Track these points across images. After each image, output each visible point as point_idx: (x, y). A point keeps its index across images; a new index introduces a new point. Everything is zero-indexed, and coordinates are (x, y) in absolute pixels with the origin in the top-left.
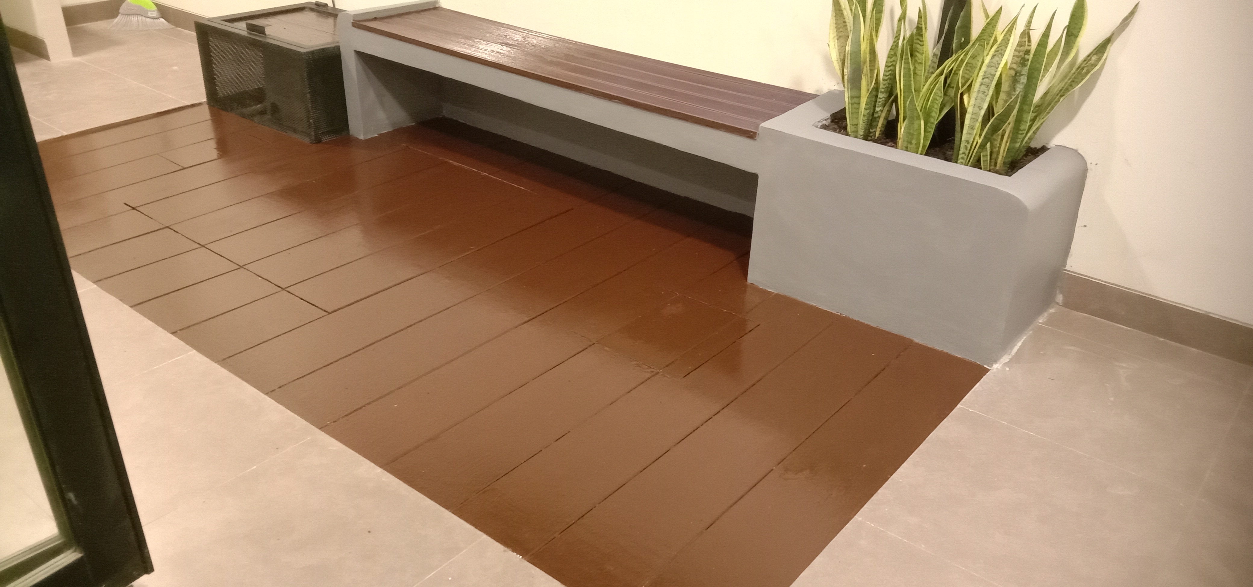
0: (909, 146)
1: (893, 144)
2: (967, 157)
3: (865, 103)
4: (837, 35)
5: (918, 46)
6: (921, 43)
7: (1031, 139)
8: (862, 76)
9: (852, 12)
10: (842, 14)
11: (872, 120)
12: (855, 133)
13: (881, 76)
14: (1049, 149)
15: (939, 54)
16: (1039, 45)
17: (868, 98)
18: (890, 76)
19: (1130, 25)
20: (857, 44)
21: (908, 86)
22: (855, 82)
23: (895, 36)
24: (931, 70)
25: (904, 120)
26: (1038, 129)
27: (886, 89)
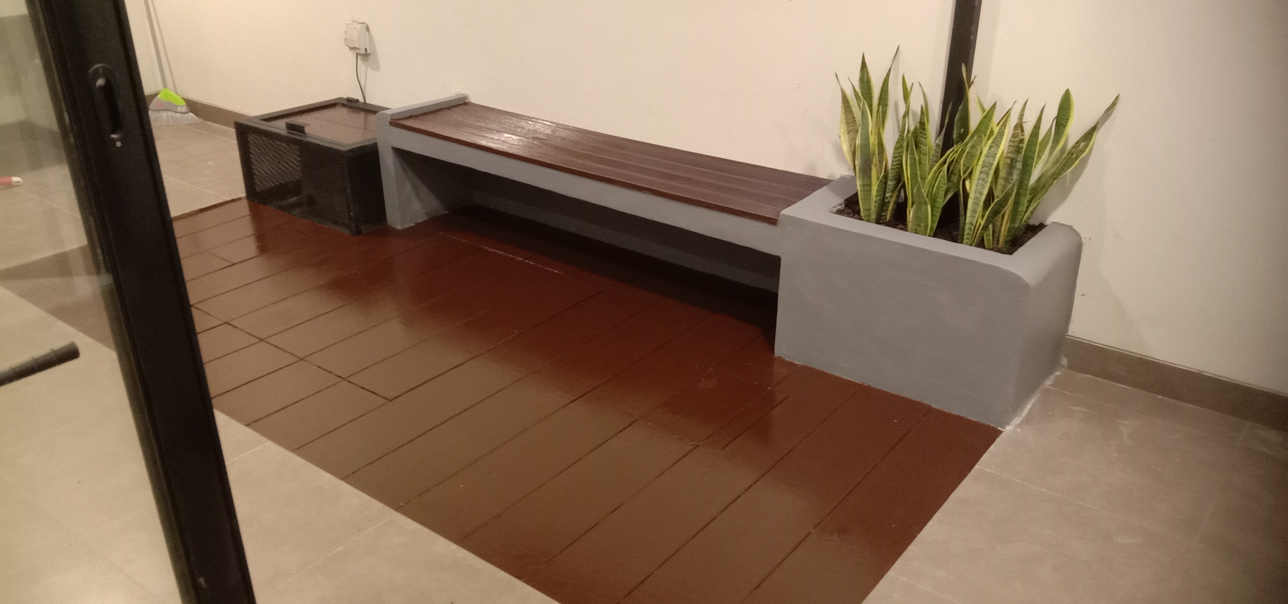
0: (918, 228)
1: (903, 227)
2: (972, 238)
3: (876, 191)
4: (847, 130)
5: (922, 139)
6: (925, 136)
7: (1028, 218)
8: (872, 166)
9: (860, 108)
10: (851, 110)
11: (883, 205)
12: (868, 218)
13: (890, 166)
14: (1046, 226)
15: (941, 145)
16: (1031, 136)
17: (878, 185)
18: (897, 166)
19: (1112, 115)
20: (866, 137)
21: (914, 175)
22: (866, 171)
23: (901, 130)
24: (934, 159)
25: (912, 205)
26: (1035, 209)
27: (895, 177)
